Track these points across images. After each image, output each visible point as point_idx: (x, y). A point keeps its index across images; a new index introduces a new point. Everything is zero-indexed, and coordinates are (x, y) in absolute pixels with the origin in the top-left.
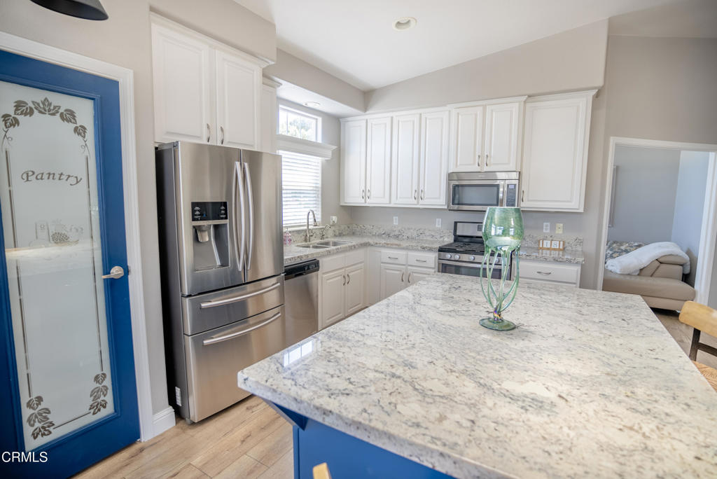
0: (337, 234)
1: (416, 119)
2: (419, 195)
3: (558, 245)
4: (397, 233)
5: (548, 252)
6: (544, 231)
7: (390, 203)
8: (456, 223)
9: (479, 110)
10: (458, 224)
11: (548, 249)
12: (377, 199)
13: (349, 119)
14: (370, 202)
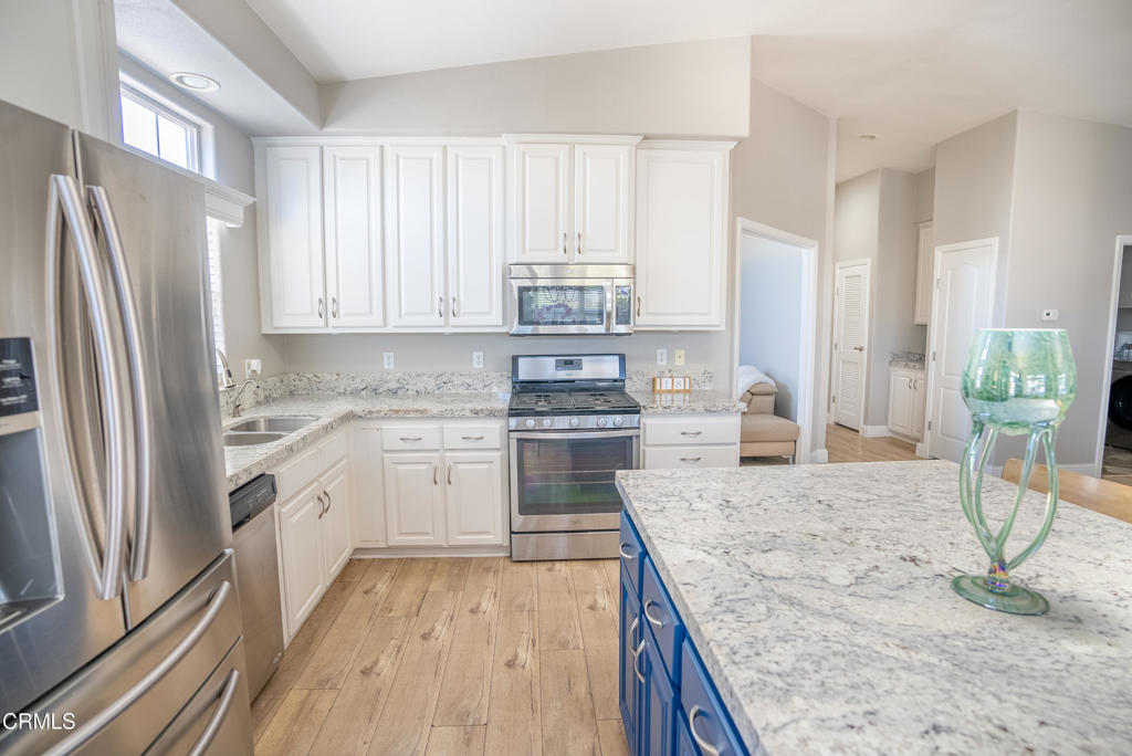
0: (262, 398)
1: (437, 155)
2: (448, 307)
3: (682, 384)
4: (393, 385)
5: (669, 396)
6: (659, 363)
7: (385, 325)
8: (515, 359)
9: (563, 151)
10: (520, 360)
11: (669, 392)
12: (355, 317)
13: (279, 140)
14: (335, 326)
